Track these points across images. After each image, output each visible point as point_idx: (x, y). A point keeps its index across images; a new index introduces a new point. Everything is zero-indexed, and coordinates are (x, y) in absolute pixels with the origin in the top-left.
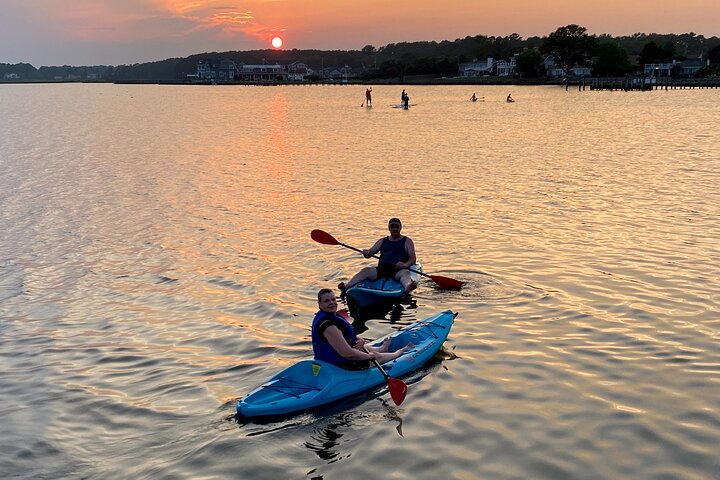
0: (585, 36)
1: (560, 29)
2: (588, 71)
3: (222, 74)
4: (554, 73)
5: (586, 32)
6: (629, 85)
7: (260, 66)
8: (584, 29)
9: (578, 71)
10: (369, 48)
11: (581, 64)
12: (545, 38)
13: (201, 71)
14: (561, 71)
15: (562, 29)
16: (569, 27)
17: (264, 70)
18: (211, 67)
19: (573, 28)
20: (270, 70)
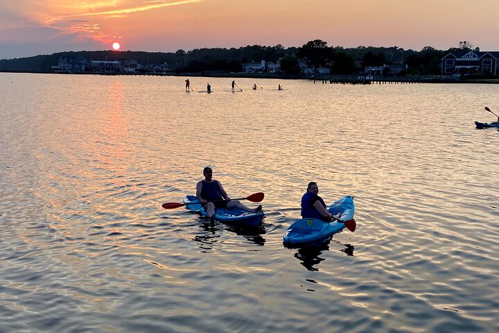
0: (326, 47)
1: (309, 42)
2: (328, 71)
3: (77, 66)
4: (306, 71)
5: (327, 45)
6: (356, 80)
7: (104, 62)
8: (326, 43)
9: (322, 71)
10: (181, 52)
11: (324, 66)
12: (299, 48)
13: (61, 65)
14: (310, 71)
15: (311, 43)
16: (315, 41)
17: (107, 64)
18: (69, 61)
19: (318, 42)
20: (111, 64)
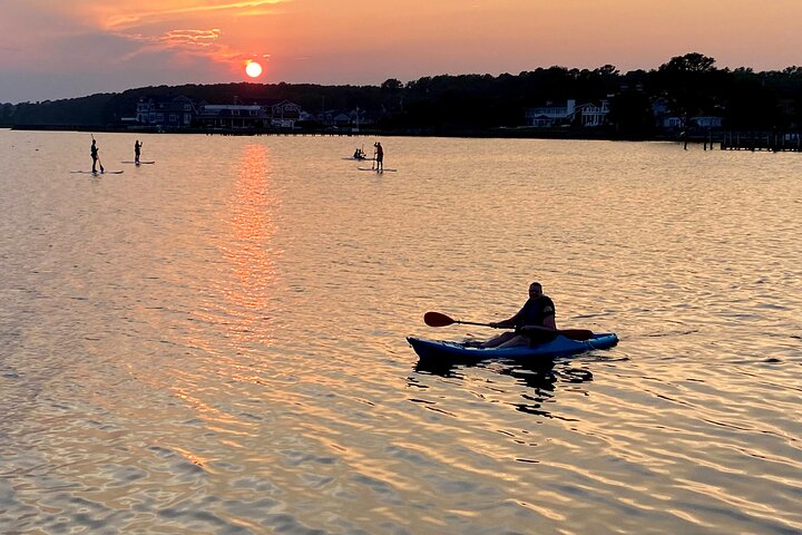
0: (714, 69)
1: (674, 59)
2: (718, 122)
3: (174, 117)
4: (667, 123)
5: (714, 65)
6: (780, 143)
7: (230, 107)
8: (712, 61)
9: (702, 122)
10: (392, 83)
11: (709, 112)
12: (653, 72)
13: (142, 113)
14: (678, 122)
15: (678, 61)
16: (688, 56)
17: (236, 112)
18: (157, 107)
19: (695, 58)
20: (244, 112)
